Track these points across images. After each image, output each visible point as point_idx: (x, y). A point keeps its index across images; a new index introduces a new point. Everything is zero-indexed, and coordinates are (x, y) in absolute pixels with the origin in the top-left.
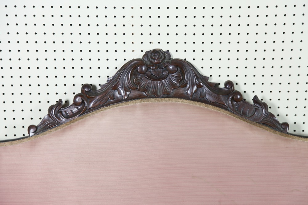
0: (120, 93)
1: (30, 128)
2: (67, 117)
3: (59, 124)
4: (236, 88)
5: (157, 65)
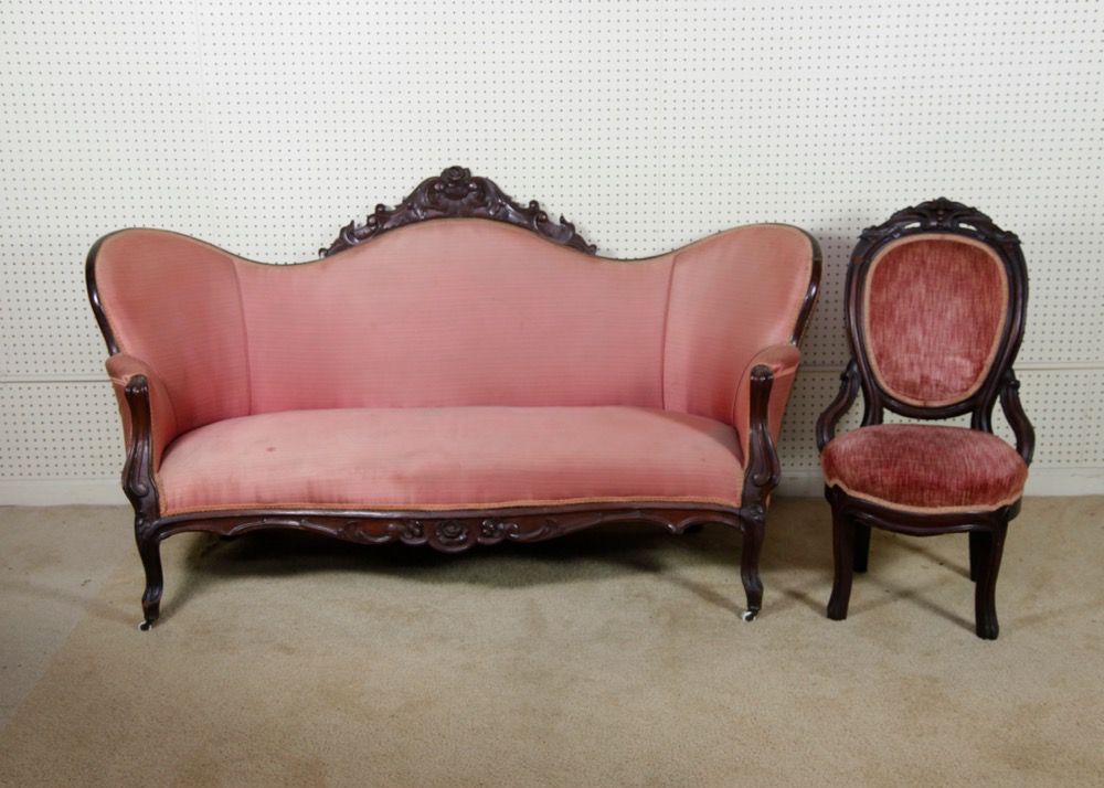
0: (416, 213)
1: (321, 251)
2: (360, 238)
3: (351, 246)
4: (541, 208)
5: (456, 183)
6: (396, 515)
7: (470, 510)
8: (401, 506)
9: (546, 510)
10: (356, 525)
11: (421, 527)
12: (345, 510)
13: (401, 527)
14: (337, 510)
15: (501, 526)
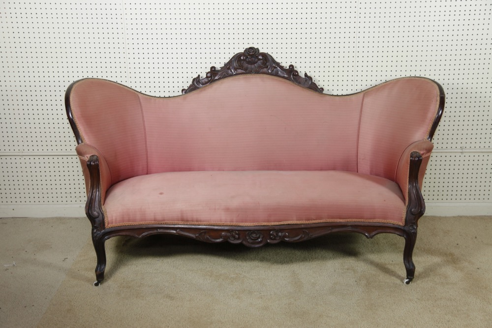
0: (231, 71)
1: (183, 90)
2: (203, 84)
3: (198, 88)
4: (295, 69)
5: (252, 56)
6: (226, 228)
7: (264, 226)
8: (229, 223)
9: (303, 226)
10: (205, 233)
11: (239, 234)
12: (199, 225)
13: (228, 234)
14: (195, 225)
15: (280, 234)
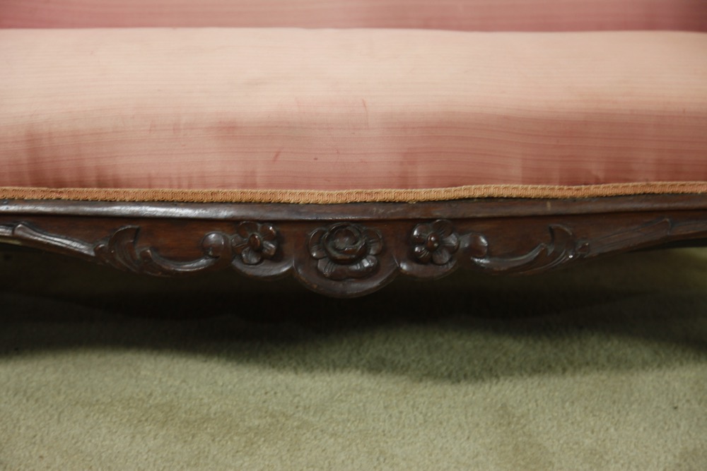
6: (224, 213)
7: (384, 203)
8: (236, 193)
9: (549, 208)
10: (136, 234)
11: (277, 239)
12: (112, 202)
13: (233, 239)
14: (94, 202)
15: (452, 240)
